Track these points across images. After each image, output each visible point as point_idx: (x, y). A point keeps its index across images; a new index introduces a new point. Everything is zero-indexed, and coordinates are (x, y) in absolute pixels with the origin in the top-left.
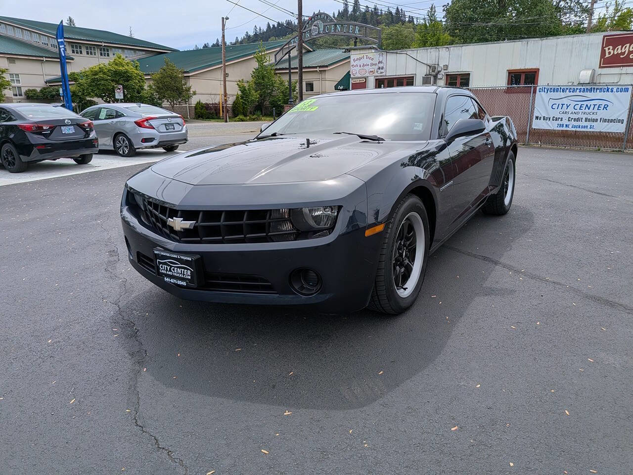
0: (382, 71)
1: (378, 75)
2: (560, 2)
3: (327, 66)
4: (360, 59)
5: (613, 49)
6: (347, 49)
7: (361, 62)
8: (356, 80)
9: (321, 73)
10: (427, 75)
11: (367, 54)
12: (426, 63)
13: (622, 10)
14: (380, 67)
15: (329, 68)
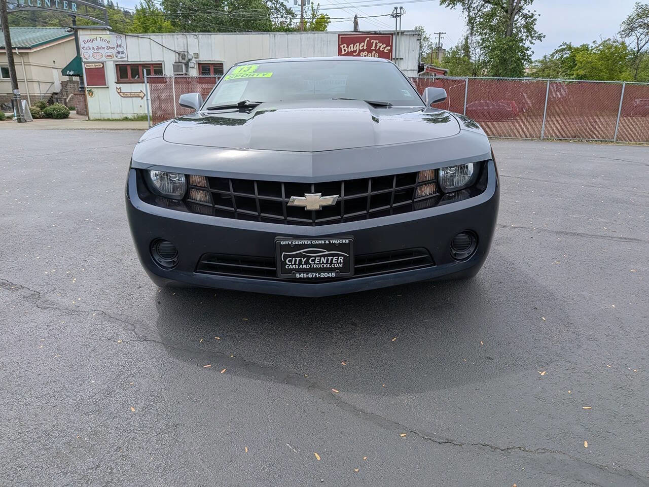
0: (122, 55)
1: (118, 60)
2: (267, 2)
3: (29, 48)
4: (92, 41)
5: (348, 47)
6: (73, 28)
7: (95, 44)
8: (91, 65)
9: (21, 56)
10: (177, 63)
11: (101, 36)
12: (173, 49)
13: (318, 15)
14: (119, 52)
15: (33, 51)
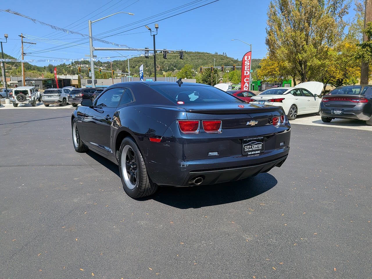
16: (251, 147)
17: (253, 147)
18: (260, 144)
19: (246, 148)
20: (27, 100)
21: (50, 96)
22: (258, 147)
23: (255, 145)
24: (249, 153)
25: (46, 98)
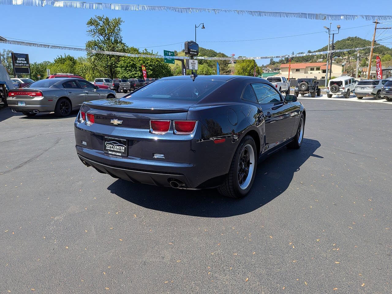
16: (113, 147)
17: (115, 147)
18: (123, 146)
19: (108, 146)
20: (340, 91)
21: (363, 88)
22: (120, 150)
23: (117, 145)
24: (110, 152)
25: (358, 90)
